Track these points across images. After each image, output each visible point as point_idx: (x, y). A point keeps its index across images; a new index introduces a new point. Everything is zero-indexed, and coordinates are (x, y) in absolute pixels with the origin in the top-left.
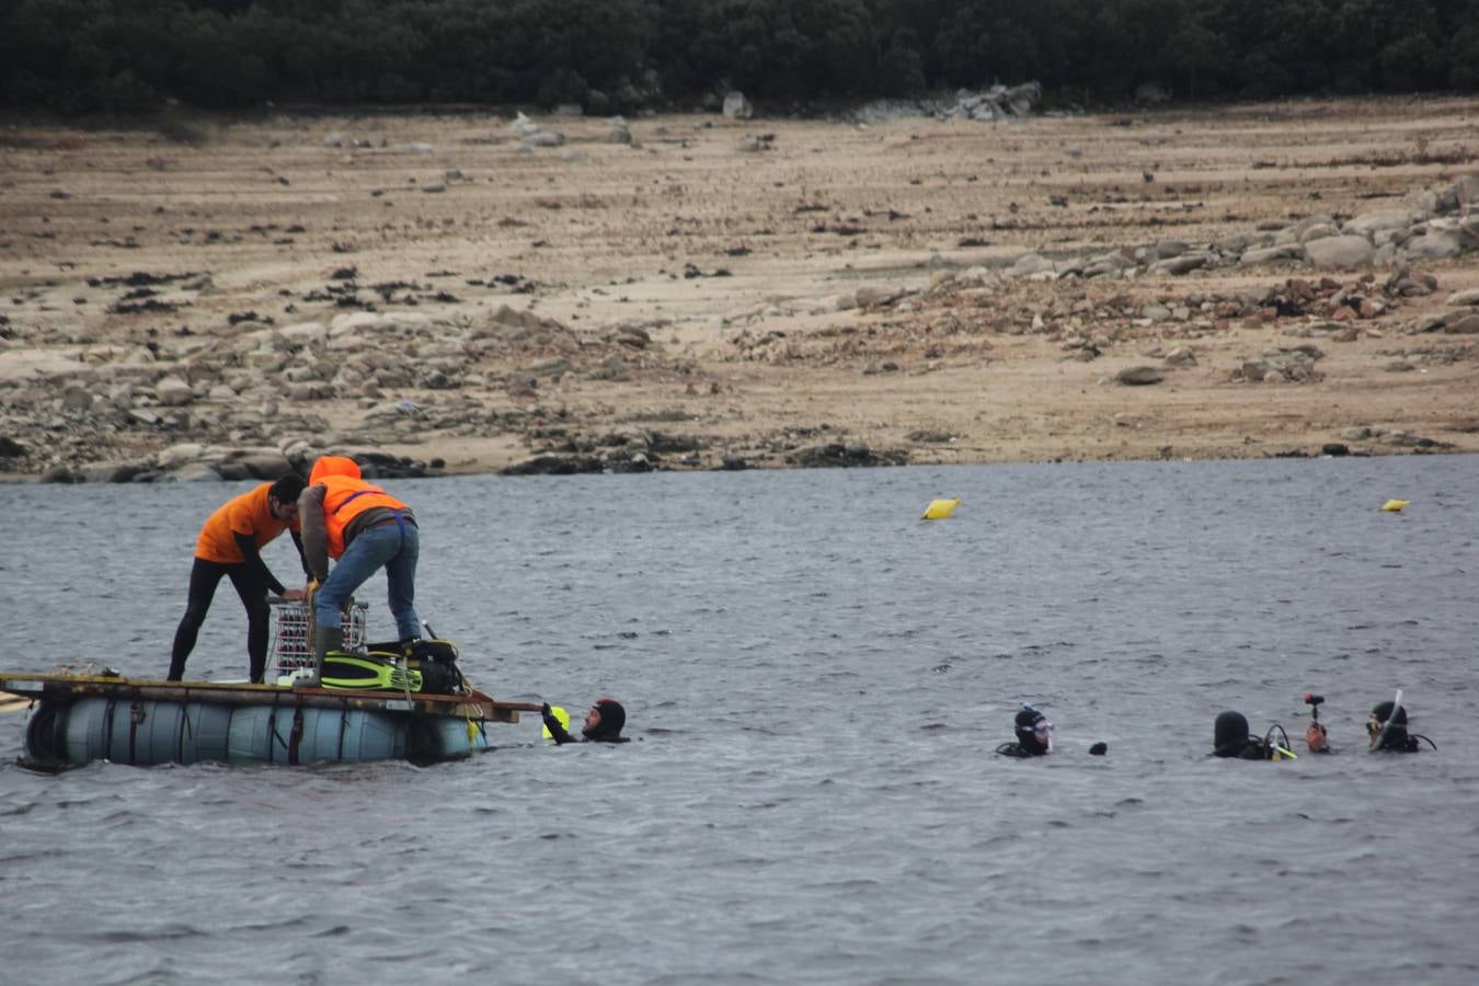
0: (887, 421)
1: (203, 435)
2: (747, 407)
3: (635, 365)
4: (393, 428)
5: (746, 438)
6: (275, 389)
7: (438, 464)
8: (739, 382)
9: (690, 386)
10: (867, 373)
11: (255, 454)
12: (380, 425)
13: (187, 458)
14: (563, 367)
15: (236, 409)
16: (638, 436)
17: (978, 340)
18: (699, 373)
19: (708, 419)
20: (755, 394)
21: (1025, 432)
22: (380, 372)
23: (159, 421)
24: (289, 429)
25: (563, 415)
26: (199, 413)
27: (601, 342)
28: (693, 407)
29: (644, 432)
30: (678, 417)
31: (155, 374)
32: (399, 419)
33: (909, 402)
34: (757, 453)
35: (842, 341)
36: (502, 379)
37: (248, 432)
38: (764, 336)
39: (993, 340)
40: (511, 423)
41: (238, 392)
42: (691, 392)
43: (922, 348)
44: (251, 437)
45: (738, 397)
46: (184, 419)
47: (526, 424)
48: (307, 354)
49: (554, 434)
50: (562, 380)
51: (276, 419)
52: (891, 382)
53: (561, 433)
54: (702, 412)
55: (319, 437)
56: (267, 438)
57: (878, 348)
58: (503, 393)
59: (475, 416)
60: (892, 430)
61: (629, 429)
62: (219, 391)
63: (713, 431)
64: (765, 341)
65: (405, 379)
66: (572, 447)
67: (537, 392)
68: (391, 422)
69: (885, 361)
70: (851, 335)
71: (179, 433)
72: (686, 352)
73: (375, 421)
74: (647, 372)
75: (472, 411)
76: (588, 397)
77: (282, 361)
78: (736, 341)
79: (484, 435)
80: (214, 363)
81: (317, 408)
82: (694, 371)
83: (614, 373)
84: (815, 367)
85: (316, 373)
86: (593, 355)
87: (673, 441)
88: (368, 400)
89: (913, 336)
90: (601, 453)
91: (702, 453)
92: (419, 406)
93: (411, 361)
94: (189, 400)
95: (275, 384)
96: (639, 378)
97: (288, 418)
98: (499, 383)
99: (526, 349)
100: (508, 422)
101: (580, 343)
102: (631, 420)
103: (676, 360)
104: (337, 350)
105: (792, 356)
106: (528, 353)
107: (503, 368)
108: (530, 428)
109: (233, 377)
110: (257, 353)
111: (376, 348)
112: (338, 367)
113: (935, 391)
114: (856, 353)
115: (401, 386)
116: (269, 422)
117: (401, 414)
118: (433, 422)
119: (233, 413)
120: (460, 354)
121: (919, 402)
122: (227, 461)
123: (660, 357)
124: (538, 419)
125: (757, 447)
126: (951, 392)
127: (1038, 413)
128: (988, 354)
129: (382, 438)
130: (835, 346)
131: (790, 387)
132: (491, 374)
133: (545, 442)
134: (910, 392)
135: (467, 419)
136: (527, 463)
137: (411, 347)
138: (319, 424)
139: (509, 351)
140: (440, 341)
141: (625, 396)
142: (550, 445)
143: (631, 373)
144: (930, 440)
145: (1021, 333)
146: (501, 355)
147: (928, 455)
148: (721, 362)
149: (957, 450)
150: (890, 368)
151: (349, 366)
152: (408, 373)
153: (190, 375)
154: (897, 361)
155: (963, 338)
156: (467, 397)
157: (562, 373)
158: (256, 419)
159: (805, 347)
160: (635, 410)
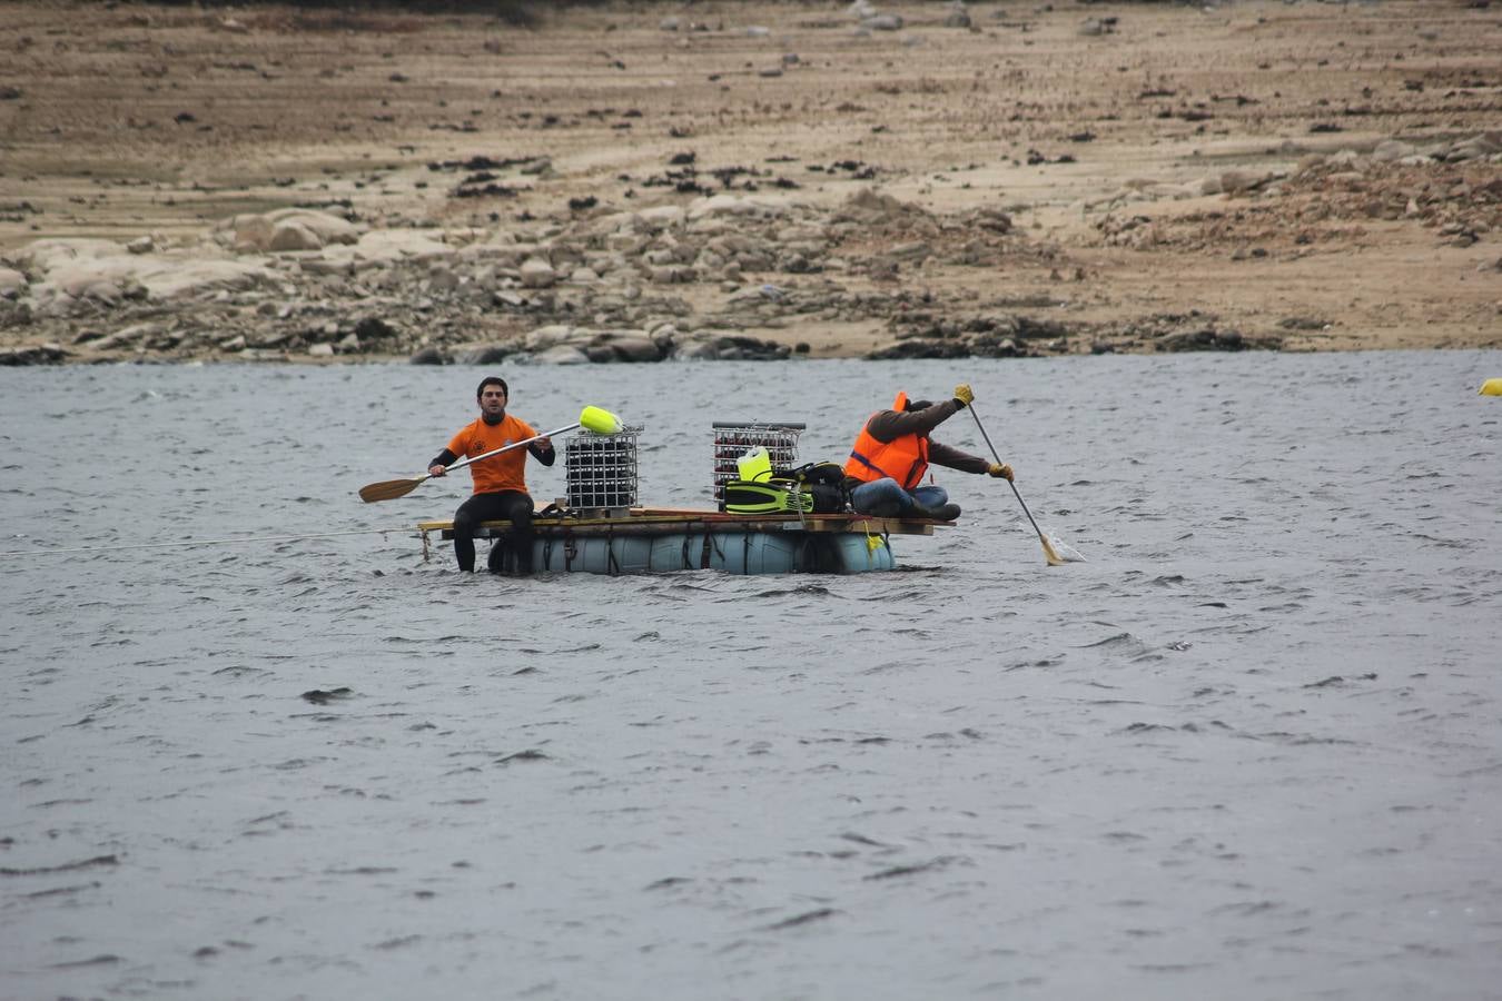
0: (1257, 307)
1: (569, 318)
2: (1113, 293)
3: (998, 250)
4: (757, 312)
5: (1114, 324)
6: (637, 272)
7: (803, 349)
8: (1103, 268)
9: (1055, 271)
10: (1236, 259)
11: (622, 337)
12: (743, 309)
13: (554, 340)
14: (925, 252)
15: (600, 291)
16: (1004, 322)
17: (1351, 225)
18: (1063, 258)
19: (1074, 305)
20: (1121, 280)
21: (1402, 320)
22: (742, 255)
23: (525, 303)
24: (653, 312)
25: (927, 299)
26: (563, 295)
27: (962, 226)
28: (1059, 292)
29: (1010, 317)
30: (1043, 303)
31: (518, 255)
32: (762, 304)
33: (1281, 289)
34: (1128, 339)
35: (1209, 226)
36: (863, 264)
37: (615, 315)
38: (1128, 221)
39: (1366, 226)
40: (875, 308)
41: (601, 274)
42: (1056, 278)
43: (1292, 234)
44: (616, 319)
45: (1103, 283)
46: (549, 301)
47: (891, 309)
48: (667, 237)
49: (919, 319)
50: (924, 265)
51: (640, 302)
52: (1261, 267)
53: (927, 318)
54: (1068, 298)
55: (683, 320)
56: (633, 321)
57: (1246, 234)
58: (865, 278)
59: (839, 300)
60: (1264, 316)
61: (995, 315)
62: (583, 274)
63: (1080, 317)
64: (1131, 226)
65: (766, 263)
66: (937, 333)
67: (899, 276)
68: (755, 306)
69: (1254, 247)
70: (1218, 221)
71: (545, 315)
72: (1048, 237)
73: (739, 305)
74: (1010, 257)
75: (835, 295)
76: (952, 282)
77: (643, 243)
78: (1100, 226)
79: (848, 320)
80: (575, 245)
81: (679, 292)
82: (1058, 257)
83: (977, 259)
84: (1182, 252)
85: (677, 256)
86: (954, 240)
87: (1040, 327)
88: (731, 284)
89: (1282, 221)
90: (967, 339)
91: (1070, 340)
92: (784, 290)
93: (772, 245)
94: (553, 283)
95: (637, 266)
96: (1002, 263)
97: (651, 302)
98: (860, 268)
99: (886, 233)
100: (872, 307)
101: (941, 227)
102: (995, 305)
103: (1039, 245)
104: (698, 233)
105: (1158, 241)
106: (888, 237)
107: (864, 252)
108: (894, 313)
109: (595, 260)
110: (617, 235)
111: (735, 232)
112: (698, 250)
113: (1306, 277)
114: (1223, 239)
115: (763, 270)
116: (634, 306)
117: (765, 298)
118: (796, 306)
119: (597, 295)
120: (820, 238)
121: (1290, 289)
122: (594, 344)
123: (1022, 242)
124: (901, 304)
125: (1126, 334)
126: (1323, 278)
127: (1416, 300)
128: (1361, 240)
129: (745, 323)
130: (1202, 231)
131: (1156, 273)
132: (852, 259)
133: (911, 327)
134: (1281, 278)
135: (831, 303)
136: (894, 348)
137: (770, 231)
138: (682, 307)
139: (869, 235)
140: (800, 225)
141: (989, 282)
142: (915, 330)
143: (994, 259)
144: (1303, 328)
145: (1395, 218)
146: (861, 240)
147: (1301, 343)
148: (1085, 247)
149: (1332, 338)
150: (1259, 254)
151: (710, 249)
152: (770, 257)
153: (552, 256)
154: (1267, 246)
155: (1334, 224)
156: (829, 282)
157: (924, 257)
158: (620, 302)
159: (1171, 232)
160: (1000, 296)
